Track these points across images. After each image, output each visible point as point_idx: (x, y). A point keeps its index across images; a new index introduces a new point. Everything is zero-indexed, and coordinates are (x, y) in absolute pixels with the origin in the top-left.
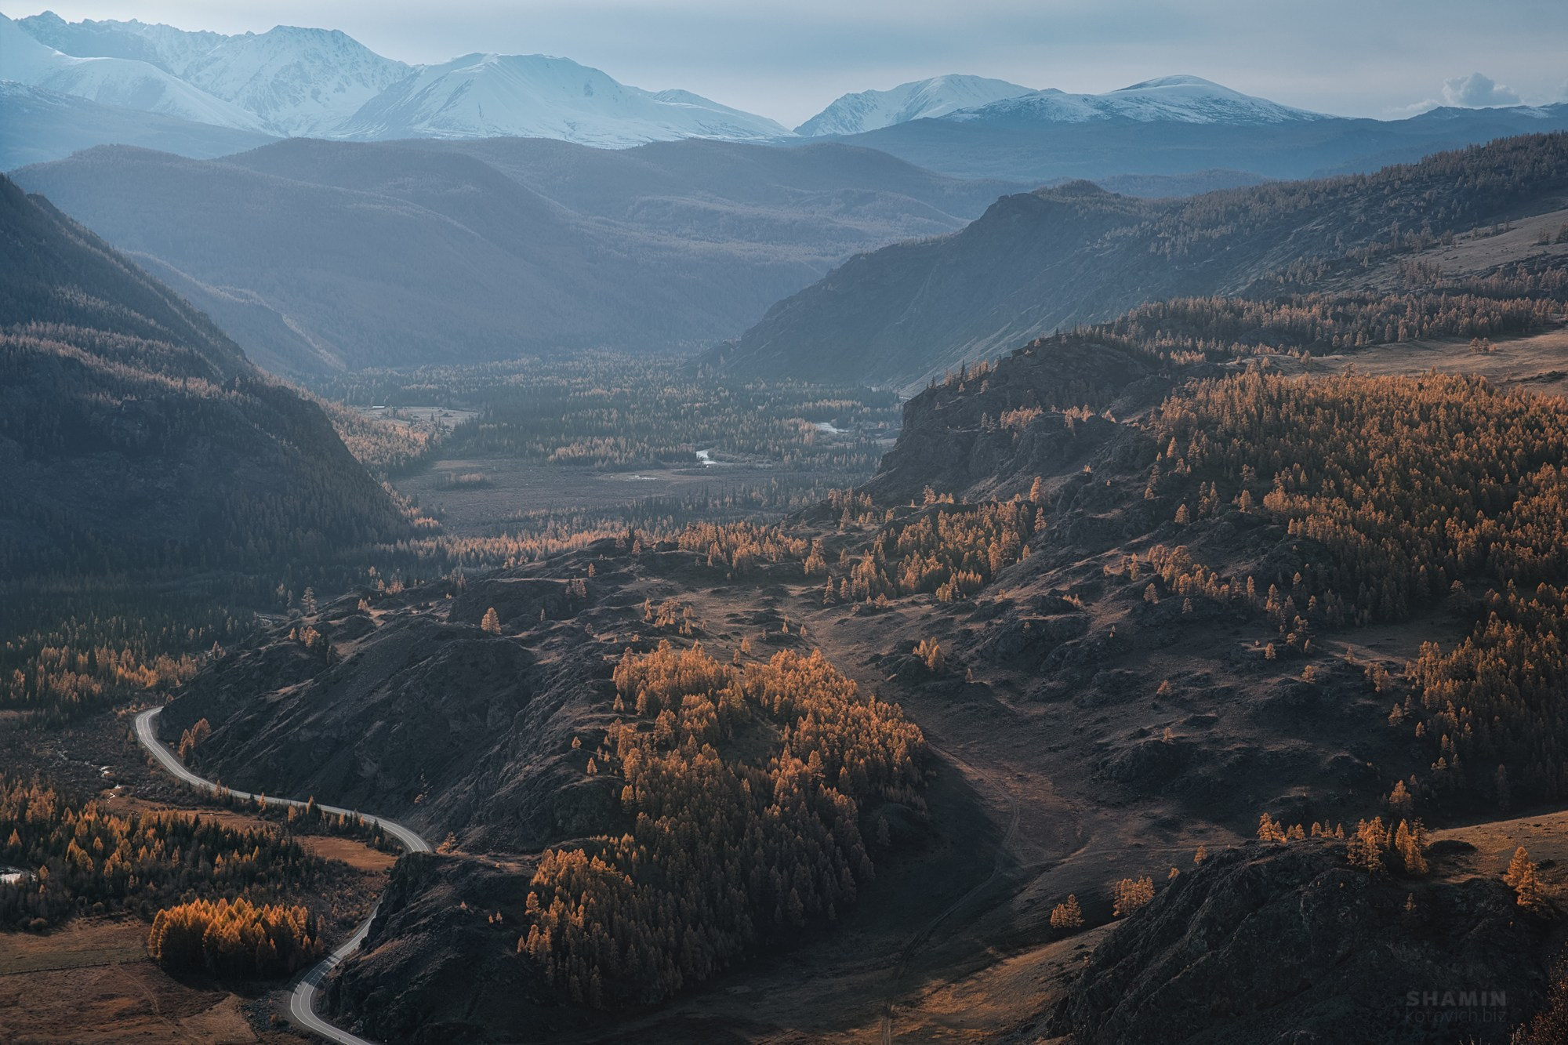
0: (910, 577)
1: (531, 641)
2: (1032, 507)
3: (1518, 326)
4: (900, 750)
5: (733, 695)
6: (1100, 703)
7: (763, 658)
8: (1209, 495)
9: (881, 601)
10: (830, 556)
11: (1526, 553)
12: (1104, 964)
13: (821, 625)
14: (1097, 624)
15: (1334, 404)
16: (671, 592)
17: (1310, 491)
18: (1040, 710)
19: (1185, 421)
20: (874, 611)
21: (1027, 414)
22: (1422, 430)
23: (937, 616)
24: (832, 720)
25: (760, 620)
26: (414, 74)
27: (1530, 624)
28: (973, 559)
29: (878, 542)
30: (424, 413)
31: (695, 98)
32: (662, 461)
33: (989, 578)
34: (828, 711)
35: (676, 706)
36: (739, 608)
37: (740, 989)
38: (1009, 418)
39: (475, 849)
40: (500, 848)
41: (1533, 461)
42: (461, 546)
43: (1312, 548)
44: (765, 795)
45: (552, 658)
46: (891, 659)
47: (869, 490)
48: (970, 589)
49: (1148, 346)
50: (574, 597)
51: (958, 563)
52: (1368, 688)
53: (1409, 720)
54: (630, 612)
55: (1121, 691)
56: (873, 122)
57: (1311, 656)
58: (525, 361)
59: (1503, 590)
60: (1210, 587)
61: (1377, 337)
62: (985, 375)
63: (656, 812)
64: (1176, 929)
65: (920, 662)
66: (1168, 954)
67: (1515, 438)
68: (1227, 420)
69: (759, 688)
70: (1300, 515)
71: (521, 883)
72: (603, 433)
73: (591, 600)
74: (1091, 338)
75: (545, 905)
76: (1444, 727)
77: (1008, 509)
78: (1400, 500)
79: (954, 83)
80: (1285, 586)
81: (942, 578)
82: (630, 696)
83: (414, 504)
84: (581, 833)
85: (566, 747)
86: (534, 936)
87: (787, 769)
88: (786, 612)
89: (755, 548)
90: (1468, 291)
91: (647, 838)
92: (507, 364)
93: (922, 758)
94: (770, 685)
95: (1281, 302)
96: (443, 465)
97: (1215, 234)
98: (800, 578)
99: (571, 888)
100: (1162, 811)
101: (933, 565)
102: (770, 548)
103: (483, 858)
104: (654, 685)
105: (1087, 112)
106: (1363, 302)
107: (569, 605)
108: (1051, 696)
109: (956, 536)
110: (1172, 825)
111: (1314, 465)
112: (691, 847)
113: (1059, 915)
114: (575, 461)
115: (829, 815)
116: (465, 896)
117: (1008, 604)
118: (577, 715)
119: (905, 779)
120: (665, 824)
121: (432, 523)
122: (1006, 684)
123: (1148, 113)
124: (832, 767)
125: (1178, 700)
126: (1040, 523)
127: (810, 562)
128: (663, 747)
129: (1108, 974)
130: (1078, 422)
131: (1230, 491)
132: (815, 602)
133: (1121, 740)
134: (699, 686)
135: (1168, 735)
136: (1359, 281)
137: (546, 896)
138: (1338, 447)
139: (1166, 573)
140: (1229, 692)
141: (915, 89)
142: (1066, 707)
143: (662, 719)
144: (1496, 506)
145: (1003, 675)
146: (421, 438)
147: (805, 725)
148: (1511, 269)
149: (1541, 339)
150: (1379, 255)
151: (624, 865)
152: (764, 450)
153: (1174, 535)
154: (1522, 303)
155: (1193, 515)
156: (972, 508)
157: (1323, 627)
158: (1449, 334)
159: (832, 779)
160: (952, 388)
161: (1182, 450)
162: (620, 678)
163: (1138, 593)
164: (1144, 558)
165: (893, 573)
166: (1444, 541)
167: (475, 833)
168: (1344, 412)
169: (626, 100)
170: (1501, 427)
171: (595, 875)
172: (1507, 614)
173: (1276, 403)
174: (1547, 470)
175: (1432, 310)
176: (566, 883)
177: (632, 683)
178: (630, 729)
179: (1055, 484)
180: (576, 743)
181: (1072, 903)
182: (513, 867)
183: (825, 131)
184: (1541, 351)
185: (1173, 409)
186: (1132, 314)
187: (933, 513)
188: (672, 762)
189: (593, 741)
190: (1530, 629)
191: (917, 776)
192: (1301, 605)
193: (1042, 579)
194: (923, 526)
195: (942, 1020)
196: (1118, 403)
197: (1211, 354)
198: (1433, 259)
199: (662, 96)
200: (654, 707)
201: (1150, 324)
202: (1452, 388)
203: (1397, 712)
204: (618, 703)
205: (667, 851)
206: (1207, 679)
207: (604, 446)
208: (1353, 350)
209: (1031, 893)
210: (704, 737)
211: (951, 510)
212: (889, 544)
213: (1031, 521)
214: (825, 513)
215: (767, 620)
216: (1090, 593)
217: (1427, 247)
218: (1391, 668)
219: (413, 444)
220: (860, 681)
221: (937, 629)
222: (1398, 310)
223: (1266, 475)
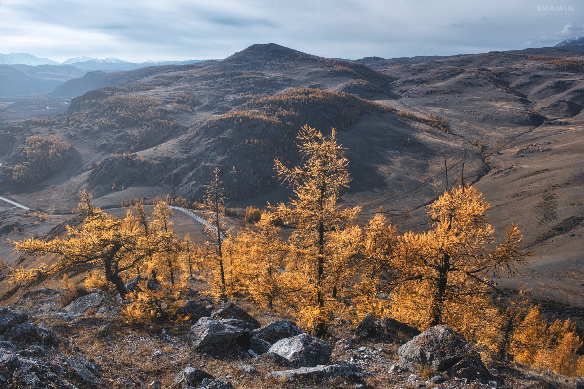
0: (70, 124)
1: (15, 135)
2: (87, 113)
3: (149, 89)
4: (67, 148)
5: (43, 142)
6: (95, 139)
7: (49, 136)
8: (109, 111)
9: (66, 127)
10: (59, 121)
11: (148, 117)
12: (92, 174)
13: (58, 131)
14: (94, 129)
15: (125, 99)
16: (36, 127)
17: (122, 110)
18: (87, 140)
19: (106, 102)
20: (65, 129)
21: (87, 101)
22: (136, 102)
23: (73, 129)
24: (58, 144)
25: (49, 131)
26: (4, 55)
27: (148, 126)
28: (79, 121)
29: (66, 119)
30: (7, 103)
31: (47, 59)
32: (41, 108)
33: (81, 123)
34: (57, 143)
35: (35, 144)
36: (46, 129)
37: (46, 181)
38: (85, 102)
39: (6, 165)
40: (10, 165)
41: (149, 106)
42: (10, 121)
43: (122, 118)
44: (48, 155)
45: (18, 138)
46: (67, 135)
47: (67, 112)
48: (79, 125)
49: (103, 92)
50: (22, 129)
51: (77, 122)
52: (129, 135)
53: (133, 139)
54: (30, 131)
55: (98, 137)
56: (73, 62)
57: (122, 132)
58: (23, 95)
59: (145, 122)
60: (109, 123)
61: (132, 91)
62: (82, 96)
63: (32, 158)
64: (101, 168)
65: (71, 135)
66: (100, 172)
67: (147, 103)
68: (111, 102)
69: (48, 140)
70: (120, 114)
71: (12, 169)
72: (33, 105)
73: (24, 129)
74: (96, 91)
75: (16, 173)
76: (138, 139)
77: (84, 114)
78: (133, 111)
79: (83, 57)
80: (119, 123)
81: (75, 124)
82: (28, 143)
83: (4, 116)
84: (21, 162)
85: (18, 150)
86: (14, 177)
87: (52, 151)
88: (52, 129)
89: (49, 121)
90: (144, 85)
91: (31, 162)
92: (20, 95)
93: (71, 148)
94: (49, 140)
95: (121, 86)
96: (9, 110)
97: (115, 77)
98: (55, 124)
99: (20, 170)
100: (103, 153)
101: (74, 122)
102: (51, 121)
103: (6, 167)
104: (32, 141)
105: (101, 61)
106: (131, 86)
107: (21, 130)
108: (89, 139)
109: (77, 118)
110: (104, 154)
111: (123, 107)
112: (37, 163)
113: (89, 167)
114: (29, 109)
115: (57, 157)
116: (4, 172)
117: (83, 127)
118: (21, 146)
119: (68, 151)
120: (33, 160)
121: (6, 118)
122: (83, 137)
123: (109, 62)
124: (58, 150)
125: (105, 138)
126: (89, 116)
127: (56, 123)
128: (33, 149)
129: (93, 175)
130: (94, 102)
131: (112, 111)
132: (57, 128)
133: (98, 144)
134: (39, 141)
135: (104, 143)
136: (132, 83)
137: (16, 171)
138: (125, 105)
139: (103, 122)
140: (111, 137)
141: (78, 58)
142: (91, 140)
143: (33, 146)
144: (144, 112)
145: (82, 136)
146: (5, 106)
147: (54, 145)
148: (149, 82)
149: (151, 91)
150: (134, 80)
151: (27, 166)
152: (56, 106)
153: (105, 117)
154: (149, 86)
155: (107, 114)
156: (79, 114)
157: (123, 128)
158: (141, 90)
159: (58, 152)
160: (77, 98)
161: (106, 106)
162: (27, 140)
163: (100, 125)
164: (101, 120)
165: (68, 123)
166: (138, 116)
167: (6, 163)
168: (126, 100)
169: (36, 59)
170: (145, 102)
171: (23, 168)
172: (145, 125)
173: (118, 99)
174: (150, 107)
175: (139, 87)
176: (19, 169)
177: (28, 141)
178: (28, 147)
179: (91, 110)
180: (20, 150)
181: (91, 166)
182: (11, 168)
183: (66, 64)
184: (151, 92)
185: (105, 100)
186: (102, 87)
187: (74, 115)
188: (34, 151)
189: (22, 150)
190: (148, 127)
191: (70, 151)
192: (121, 125)
193: (88, 123)
194: (72, 117)
195: (73, 182)
196: (99, 99)
197: (112, 93)
198: (140, 81)
199: (42, 59)
200: (32, 144)
201: (104, 89)
202: (140, 97)
203: (132, 138)
204: (26, 144)
205: (34, 164)
206: (109, 135)
207: (33, 107)
208: (130, 92)
209: (86, 165)
210: (39, 148)
211: (76, 114)
212: (68, 119)
213: (87, 115)
214: (60, 115)
215: (50, 131)
216: (94, 125)
217: (140, 79)
218: (131, 132)
219: (4, 107)
220: (63, 138)
221: (73, 131)
222: (135, 87)
223: (116, 108)
